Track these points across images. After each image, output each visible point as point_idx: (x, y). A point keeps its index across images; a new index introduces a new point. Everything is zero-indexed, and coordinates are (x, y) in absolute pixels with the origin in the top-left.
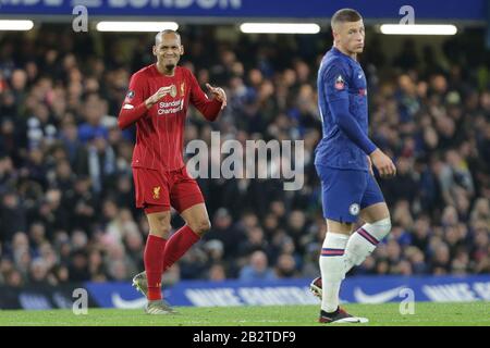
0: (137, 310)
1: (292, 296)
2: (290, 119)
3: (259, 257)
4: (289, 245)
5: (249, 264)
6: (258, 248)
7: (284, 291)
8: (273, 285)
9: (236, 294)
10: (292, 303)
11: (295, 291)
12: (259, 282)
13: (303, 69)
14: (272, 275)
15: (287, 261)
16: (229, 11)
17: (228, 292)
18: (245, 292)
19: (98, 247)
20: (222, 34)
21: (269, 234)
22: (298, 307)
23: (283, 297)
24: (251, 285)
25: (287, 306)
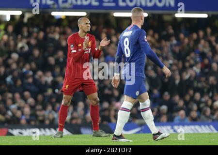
0: (131, 135)
1: (196, 129)
2: (195, 54)
3: (182, 112)
4: (195, 107)
5: (178, 115)
6: (182, 109)
7: (192, 127)
8: (188, 125)
9: (172, 128)
10: (196, 132)
11: (197, 127)
12: (182, 123)
13: (201, 33)
14: (188, 120)
15: (194, 114)
16: (170, 8)
17: (169, 127)
18: (176, 127)
19: (114, 108)
20: (167, 18)
21: (186, 103)
22: (199, 134)
23: (192, 130)
24: (179, 124)
25: (194, 134)
